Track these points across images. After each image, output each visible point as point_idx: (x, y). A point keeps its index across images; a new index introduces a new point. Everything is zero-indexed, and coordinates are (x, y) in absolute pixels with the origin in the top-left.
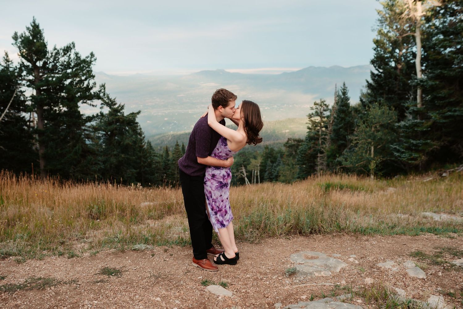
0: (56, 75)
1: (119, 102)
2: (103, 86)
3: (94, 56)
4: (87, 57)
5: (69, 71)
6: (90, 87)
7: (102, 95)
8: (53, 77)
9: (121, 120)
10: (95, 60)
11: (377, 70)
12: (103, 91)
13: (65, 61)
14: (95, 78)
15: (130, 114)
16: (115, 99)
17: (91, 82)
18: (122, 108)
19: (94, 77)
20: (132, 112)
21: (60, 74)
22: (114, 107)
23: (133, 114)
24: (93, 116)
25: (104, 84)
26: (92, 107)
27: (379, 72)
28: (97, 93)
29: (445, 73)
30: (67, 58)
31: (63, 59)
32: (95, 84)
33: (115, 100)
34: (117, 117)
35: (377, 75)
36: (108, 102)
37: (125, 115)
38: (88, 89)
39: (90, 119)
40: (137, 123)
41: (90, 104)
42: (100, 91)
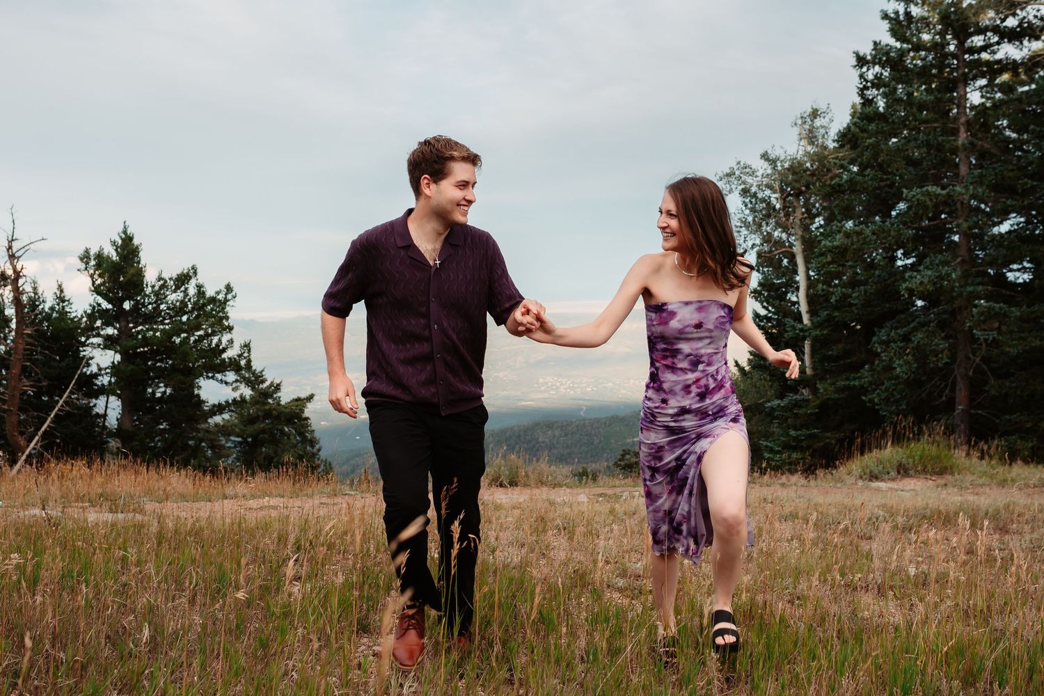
0: (161, 327)
1: (270, 377)
2: (247, 346)
3: (232, 291)
4: (218, 293)
5: (185, 318)
6: (221, 348)
7: (243, 363)
8: (156, 330)
9: (274, 412)
10: (235, 297)
11: (764, 307)
12: (246, 355)
13: (177, 301)
14: (233, 332)
15: (291, 401)
16: (263, 371)
17: (226, 338)
18: (278, 388)
19: (230, 329)
20: (295, 397)
21: (168, 324)
22: (261, 386)
23: (298, 400)
24: (227, 402)
25: (248, 342)
26: (224, 385)
27: (770, 312)
28: (235, 359)
29: (836, 317)
30: (182, 295)
31: (174, 297)
32: (231, 342)
33: (264, 373)
34: (267, 407)
35: (766, 317)
36: (249, 378)
37: (283, 403)
38: (218, 351)
39: (219, 409)
40: (307, 419)
41: (221, 380)
42: (240, 356)
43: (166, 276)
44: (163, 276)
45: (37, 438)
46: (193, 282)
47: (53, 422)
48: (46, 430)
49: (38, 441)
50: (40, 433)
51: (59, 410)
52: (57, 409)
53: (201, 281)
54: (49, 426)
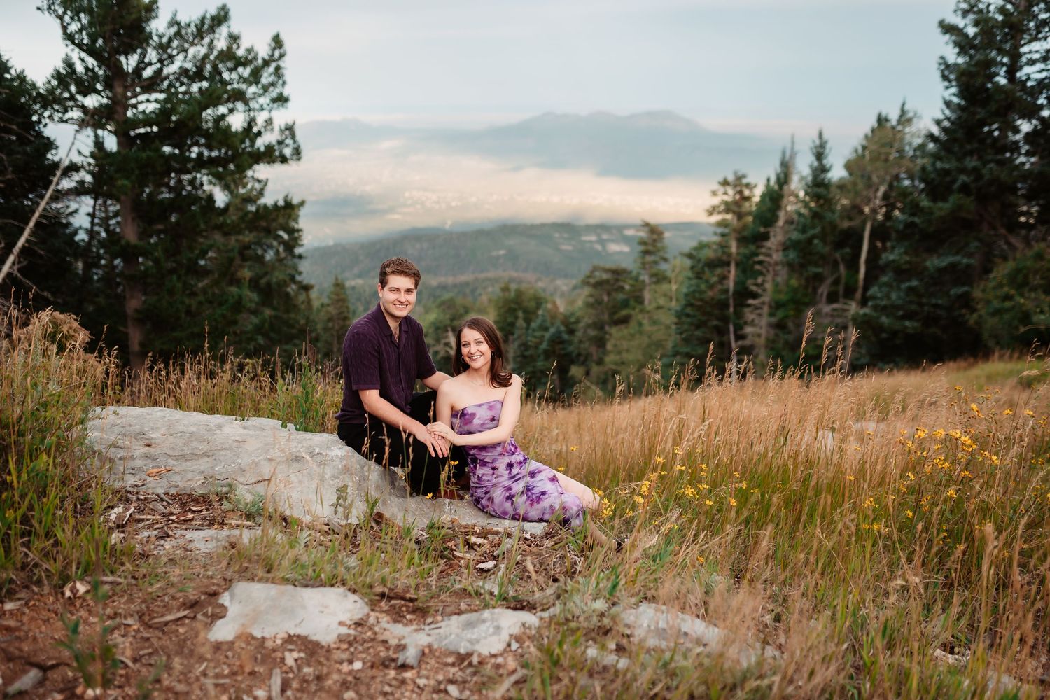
2: (289, 129)
6: (255, 130)
12: (289, 141)
14: (284, 106)
25: (290, 122)
28: (274, 146)
32: (270, 123)
42: (280, 143)
43: (183, 18)
44: (179, 18)
45: (11, 258)
46: (223, 31)
47: (33, 234)
48: (23, 246)
49: (13, 264)
50: (16, 250)
51: (41, 216)
52: (37, 214)
53: (235, 30)
54: (27, 241)
